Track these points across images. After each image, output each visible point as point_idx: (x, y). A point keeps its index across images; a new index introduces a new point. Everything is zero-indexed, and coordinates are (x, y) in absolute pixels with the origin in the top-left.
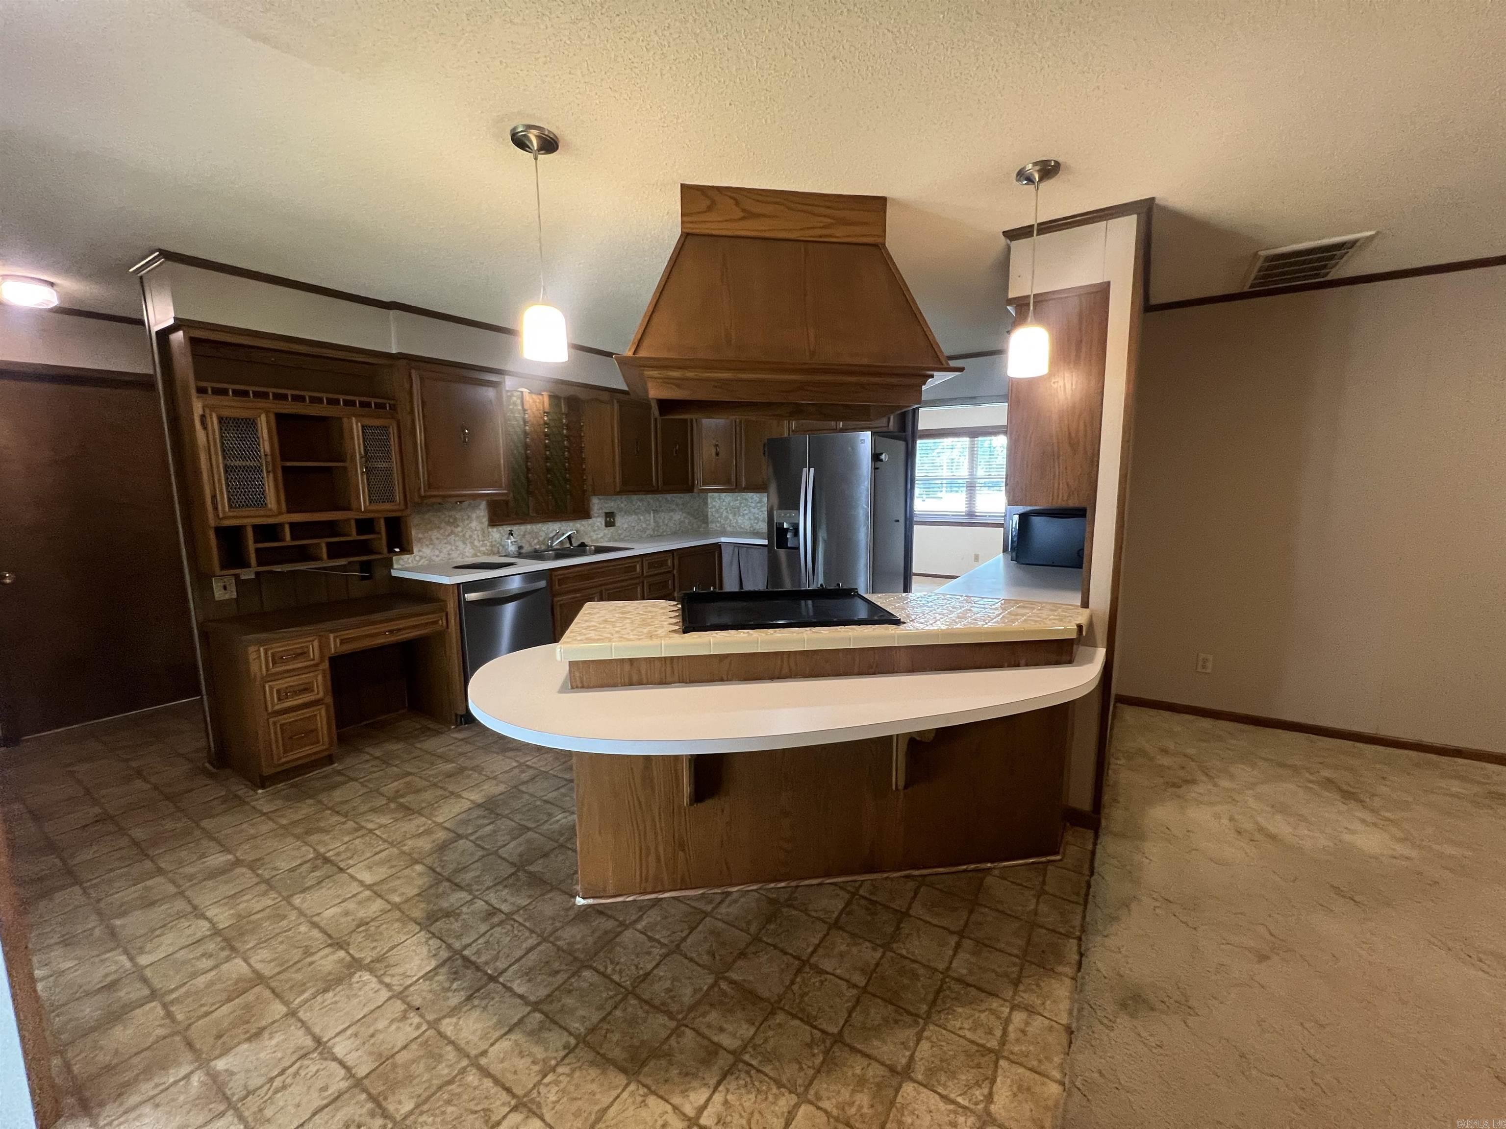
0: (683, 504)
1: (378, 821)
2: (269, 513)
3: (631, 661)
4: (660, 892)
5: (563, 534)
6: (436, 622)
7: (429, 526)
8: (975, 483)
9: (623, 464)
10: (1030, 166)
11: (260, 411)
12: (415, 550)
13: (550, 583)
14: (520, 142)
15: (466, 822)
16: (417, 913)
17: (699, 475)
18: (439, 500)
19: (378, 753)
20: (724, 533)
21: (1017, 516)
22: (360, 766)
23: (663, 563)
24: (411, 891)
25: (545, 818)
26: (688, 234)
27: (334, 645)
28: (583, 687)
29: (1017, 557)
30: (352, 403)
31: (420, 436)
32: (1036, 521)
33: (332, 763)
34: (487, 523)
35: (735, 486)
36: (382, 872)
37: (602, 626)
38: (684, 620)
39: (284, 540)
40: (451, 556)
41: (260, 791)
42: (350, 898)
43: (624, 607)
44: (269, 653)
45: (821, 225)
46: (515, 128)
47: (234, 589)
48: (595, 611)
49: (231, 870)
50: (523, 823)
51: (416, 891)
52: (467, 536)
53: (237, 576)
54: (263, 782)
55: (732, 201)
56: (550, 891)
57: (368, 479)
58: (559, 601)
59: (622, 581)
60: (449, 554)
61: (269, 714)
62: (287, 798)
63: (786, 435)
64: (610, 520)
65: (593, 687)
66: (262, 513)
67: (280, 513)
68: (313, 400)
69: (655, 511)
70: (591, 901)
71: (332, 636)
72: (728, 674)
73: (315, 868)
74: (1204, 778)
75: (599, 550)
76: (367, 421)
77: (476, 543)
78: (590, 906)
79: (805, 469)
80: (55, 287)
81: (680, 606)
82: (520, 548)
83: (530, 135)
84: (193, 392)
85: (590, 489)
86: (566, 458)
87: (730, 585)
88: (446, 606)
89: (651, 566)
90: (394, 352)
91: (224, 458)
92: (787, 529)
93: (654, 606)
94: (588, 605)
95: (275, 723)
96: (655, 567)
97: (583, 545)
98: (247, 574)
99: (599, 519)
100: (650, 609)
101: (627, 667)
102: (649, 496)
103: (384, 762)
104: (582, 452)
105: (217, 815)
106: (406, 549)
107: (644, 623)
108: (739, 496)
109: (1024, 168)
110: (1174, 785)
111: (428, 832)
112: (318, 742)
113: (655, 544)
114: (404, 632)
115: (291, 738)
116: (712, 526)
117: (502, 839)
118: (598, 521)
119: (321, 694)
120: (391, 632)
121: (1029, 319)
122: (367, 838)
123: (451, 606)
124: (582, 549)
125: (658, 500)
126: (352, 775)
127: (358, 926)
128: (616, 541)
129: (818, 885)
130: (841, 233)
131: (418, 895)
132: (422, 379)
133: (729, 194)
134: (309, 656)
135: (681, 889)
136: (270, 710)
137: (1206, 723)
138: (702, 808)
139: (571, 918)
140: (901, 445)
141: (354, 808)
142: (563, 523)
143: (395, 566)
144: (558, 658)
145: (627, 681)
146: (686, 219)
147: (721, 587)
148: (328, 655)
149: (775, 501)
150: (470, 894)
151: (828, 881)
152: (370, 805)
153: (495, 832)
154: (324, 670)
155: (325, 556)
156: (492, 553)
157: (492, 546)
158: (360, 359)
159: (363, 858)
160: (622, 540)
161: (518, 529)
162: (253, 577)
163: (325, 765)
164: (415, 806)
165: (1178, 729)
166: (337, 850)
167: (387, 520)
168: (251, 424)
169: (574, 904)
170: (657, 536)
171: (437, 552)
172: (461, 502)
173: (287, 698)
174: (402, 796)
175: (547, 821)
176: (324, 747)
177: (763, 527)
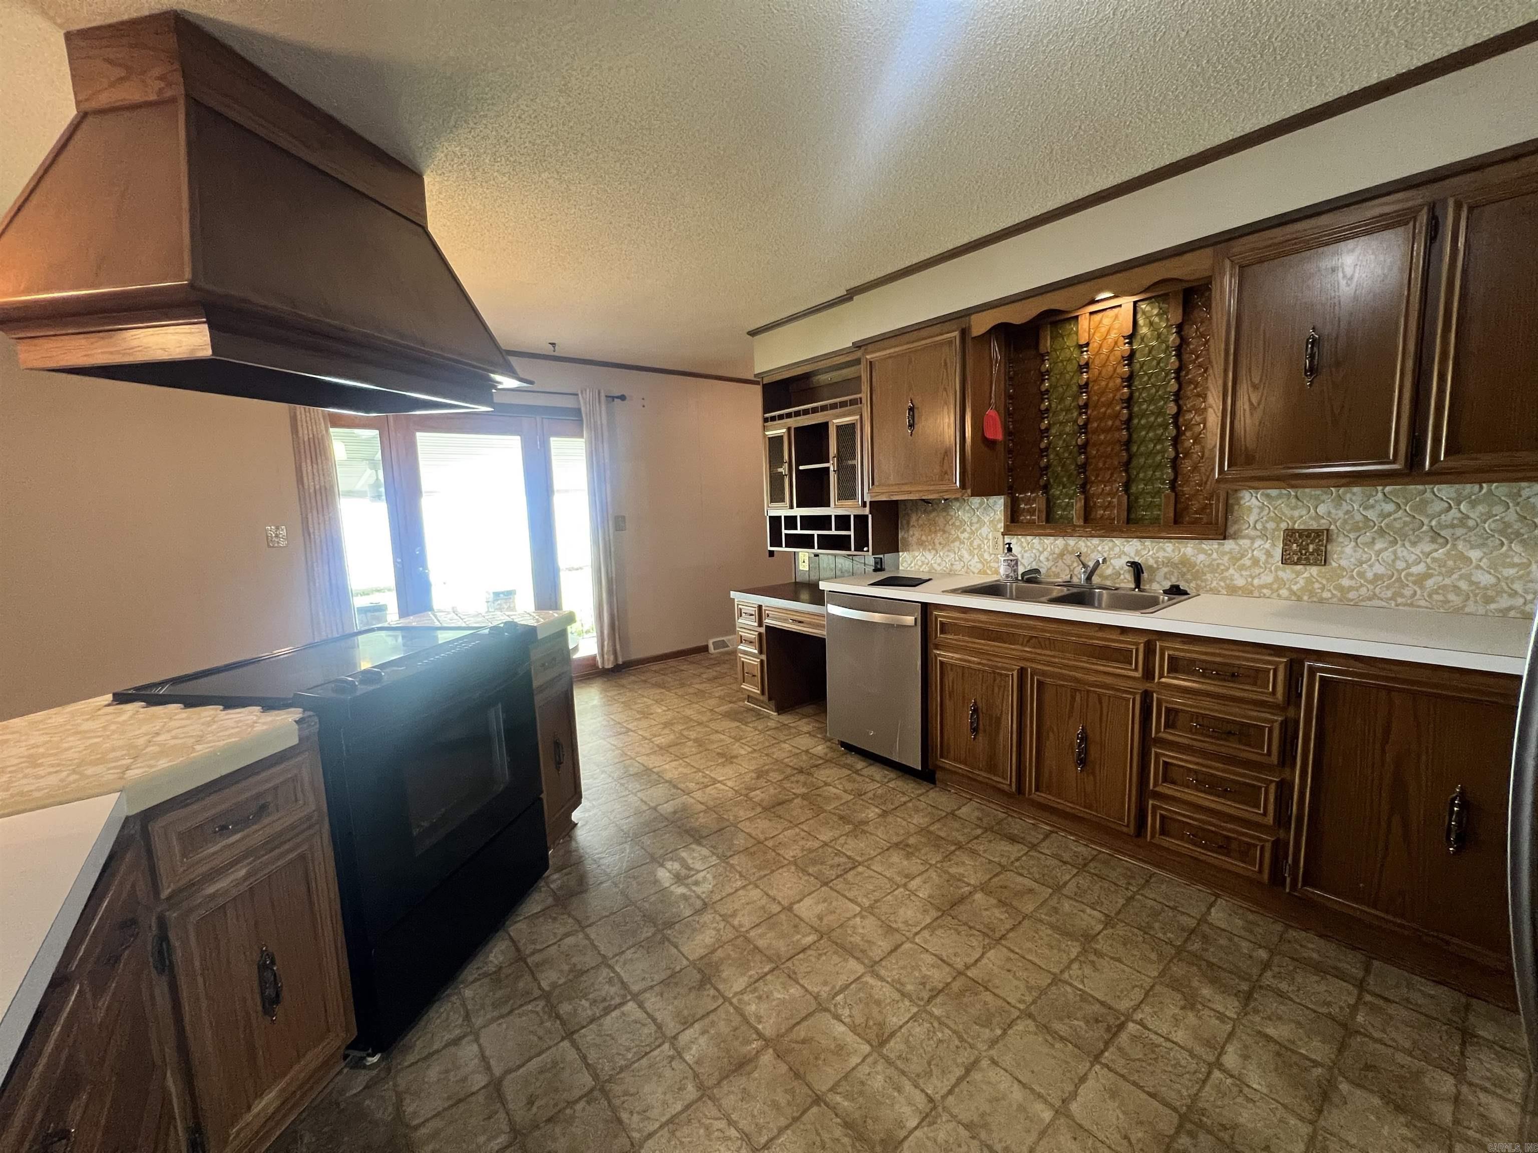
2: (787, 507)
7: (933, 529)
13: (923, 623)
23: (1239, 675)
30: (836, 406)
31: (867, 428)
34: (1002, 530)
39: (797, 529)
44: (739, 607)
57: (838, 477)
58: (940, 655)
66: (784, 507)
67: (792, 508)
68: (813, 410)
71: (764, 609)
76: (841, 421)
86: (1168, 416)
89: (1178, 666)
90: (851, 344)
91: (770, 466)
99: (1261, 544)
106: (871, 550)
120: (794, 621)
134: (755, 619)
148: (764, 623)
154: (761, 633)
155: (816, 546)
161: (1050, 544)
167: (856, 518)
168: (782, 439)
176: (759, 692)
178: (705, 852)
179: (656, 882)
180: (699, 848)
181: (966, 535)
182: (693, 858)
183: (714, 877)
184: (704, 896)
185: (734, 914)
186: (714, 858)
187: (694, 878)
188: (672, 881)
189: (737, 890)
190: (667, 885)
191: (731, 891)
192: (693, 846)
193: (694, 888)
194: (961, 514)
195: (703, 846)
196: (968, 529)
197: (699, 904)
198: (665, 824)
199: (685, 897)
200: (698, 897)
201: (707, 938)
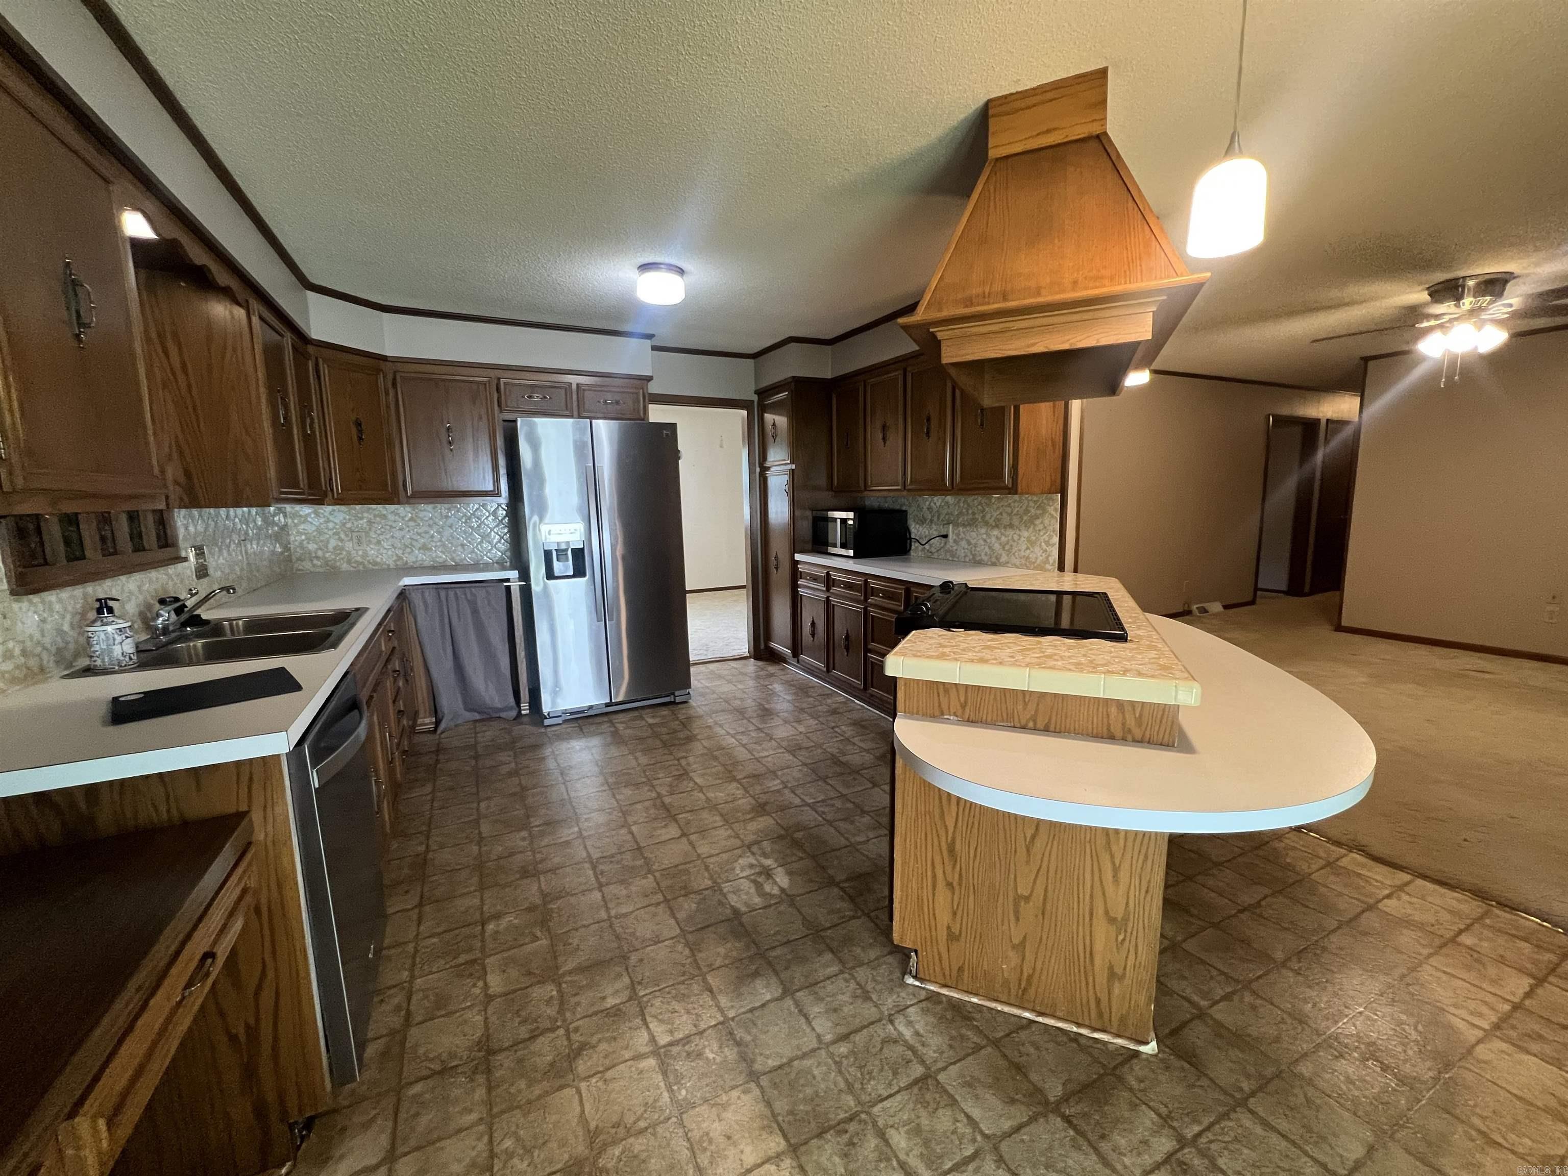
35: (392, 494)
50: (901, 1083)
64: (201, 563)
99: (188, 563)
117: (942, 1122)
118: (188, 567)
139: (1187, 1066)
142: (142, 575)
153: (914, 1132)
169: (1157, 1056)
178: (733, 900)
179: (790, 873)
180: (738, 905)
182: (747, 893)
183: (734, 869)
184: (749, 854)
185: (729, 837)
186: (725, 890)
187: (753, 872)
188: (774, 871)
189: (718, 854)
190: (779, 869)
191: (724, 855)
192: (744, 909)
193: (754, 862)
195: (732, 907)
197: (755, 849)
198: (774, 954)
199: (766, 856)
200: (753, 854)
201: (753, 826)
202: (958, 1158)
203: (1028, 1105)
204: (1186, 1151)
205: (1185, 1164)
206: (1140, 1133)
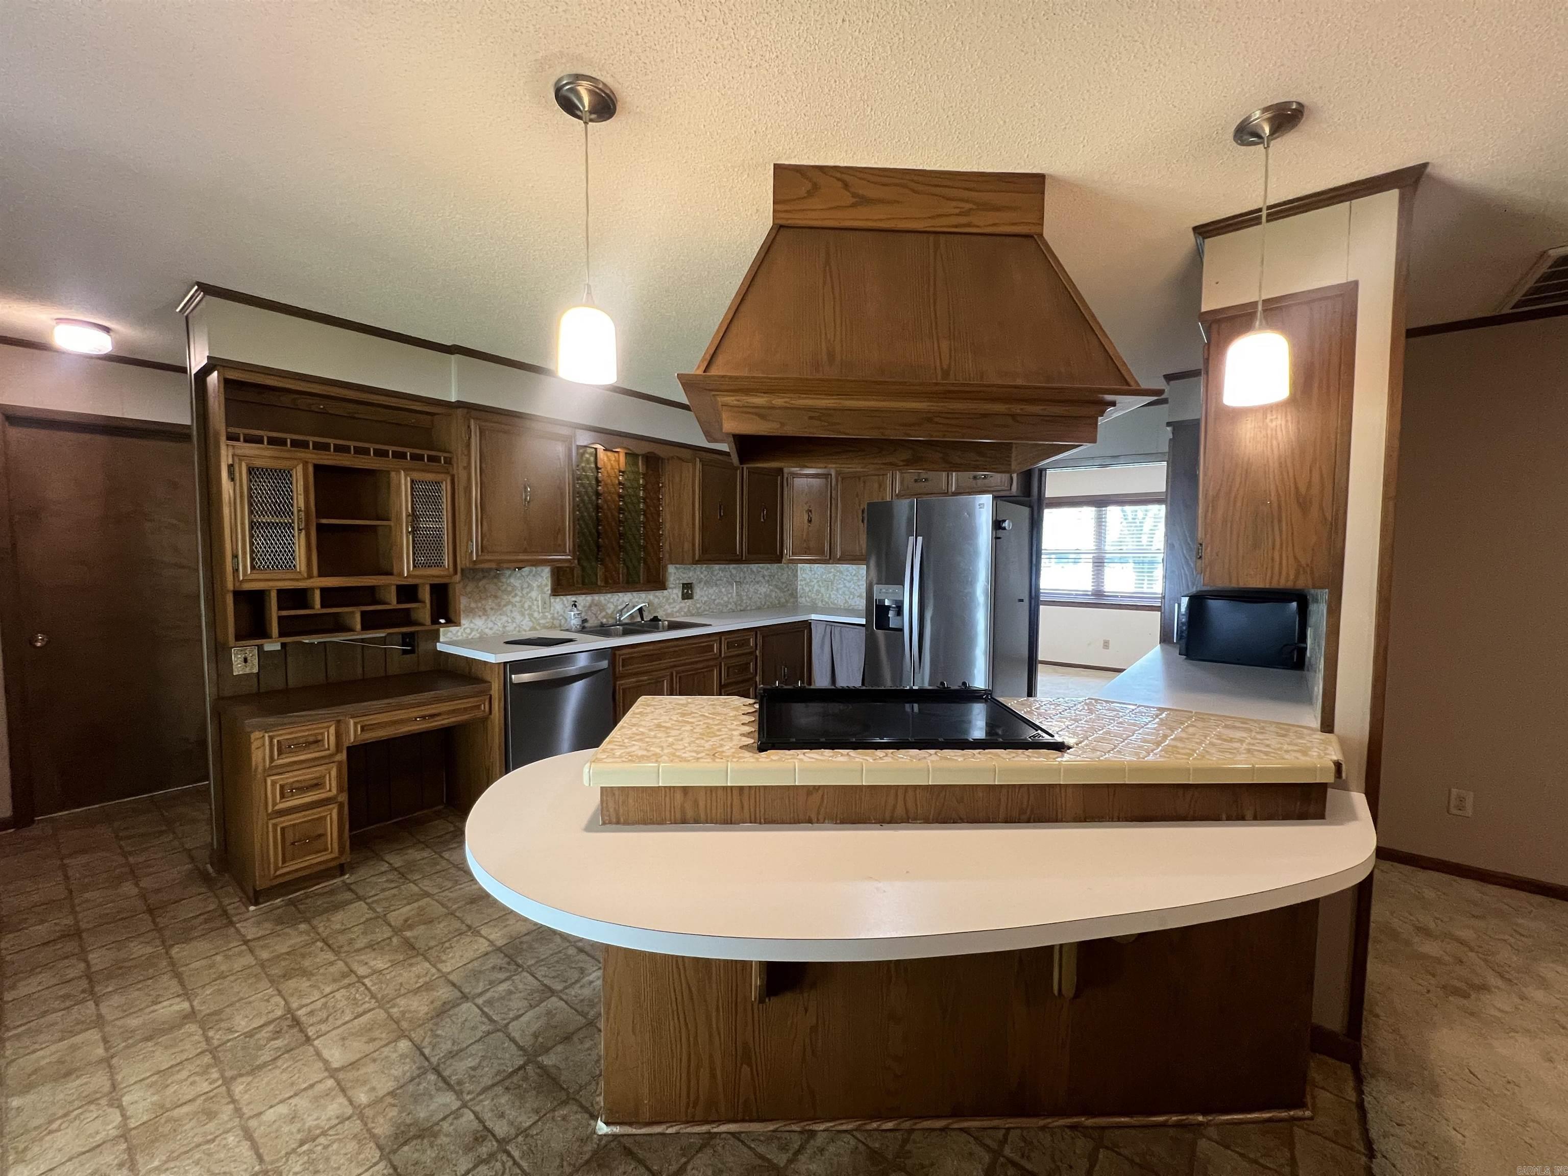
0: (770, 576)
1: (372, 963)
2: (299, 577)
3: (685, 790)
4: (713, 1122)
5: (634, 607)
6: (478, 707)
7: (483, 595)
8: (1103, 558)
9: (703, 528)
10: (1258, 114)
11: (295, 462)
12: (463, 622)
13: (613, 664)
14: (568, 105)
15: (476, 975)
16: (382, 1128)
17: (788, 543)
18: (494, 566)
19: (397, 860)
20: (814, 609)
21: (1187, 599)
22: (374, 879)
23: (744, 643)
24: (384, 1085)
25: (575, 975)
26: (781, 226)
27: (353, 733)
28: (618, 823)
29: (1187, 649)
30: (402, 456)
31: (475, 493)
32: (1215, 605)
33: (342, 874)
34: (549, 592)
35: (828, 557)
36: (358, 1047)
37: (652, 734)
38: (760, 730)
39: (313, 608)
40: (507, 629)
41: (252, 908)
42: (305, 1089)
43: (686, 705)
44: (275, 741)
45: (957, 211)
46: (560, 80)
47: (256, 662)
48: (649, 709)
49: (180, 1026)
50: (546, 981)
51: (391, 1085)
52: (526, 606)
53: (260, 648)
54: (256, 898)
55: (840, 184)
56: (564, 1103)
57: (414, 540)
58: (622, 685)
59: (697, 662)
60: (504, 627)
61: (268, 815)
62: (279, 921)
63: (888, 499)
64: (687, 591)
65: (633, 823)
66: (292, 576)
67: (310, 576)
68: (358, 451)
69: (739, 583)
70: (616, 1130)
71: (352, 722)
72: (818, 813)
73: (277, 1034)
74: (1500, 983)
75: (674, 626)
76: (417, 476)
77: (536, 615)
78: (615, 1136)
79: (911, 538)
80: (111, 334)
81: (757, 706)
82: (585, 621)
83: (579, 88)
84: (223, 438)
85: (667, 556)
86: (640, 522)
87: (821, 681)
88: (490, 689)
89: (730, 645)
90: (453, 400)
91: (251, 512)
92: (888, 608)
93: (724, 705)
94: (642, 699)
95: (275, 826)
96: (735, 647)
97: (656, 619)
98: (272, 646)
99: (675, 591)
100: (719, 709)
101: (679, 796)
102: (732, 566)
103: (403, 875)
104: (659, 516)
105: (196, 938)
106: (452, 621)
107: (709, 733)
108: (832, 568)
109: (1250, 117)
110: (1456, 992)
111: (428, 987)
112: (326, 850)
113: (740, 620)
114: (439, 718)
115: (293, 844)
116: (802, 600)
117: (517, 1003)
118: (674, 592)
119: (334, 791)
120: (423, 717)
121: (1258, 323)
122: (353, 990)
123: (496, 688)
124: (654, 624)
125: (742, 570)
126: (361, 892)
127: (302, 1143)
128: (693, 615)
129: (943, 1129)
130: (983, 222)
131: (392, 1094)
132: (482, 432)
133: (838, 175)
134: (323, 745)
135: (743, 1121)
136: (270, 811)
137: (1469, 888)
138: (775, 1003)
139: (586, 1157)
140: (1026, 511)
141: (351, 942)
142: (635, 594)
143: (441, 640)
144: (586, 783)
145: (678, 816)
146: (779, 207)
147: (810, 683)
148: (346, 744)
149: (873, 573)
150: (458, 1099)
151: (956, 1126)
152: (369, 937)
153: (510, 992)
154: (340, 763)
155: (359, 627)
156: (553, 627)
157: (553, 618)
158: (418, 408)
159: (339, 1022)
160: (699, 615)
161: (584, 600)
162: (279, 648)
163: (334, 877)
164: (421, 945)
165: (1429, 894)
166: (312, 1007)
167: (433, 586)
168: (284, 475)
169: (594, 1132)
170: (741, 611)
171: (490, 625)
172: (520, 569)
173: (292, 796)
174: (411, 927)
175: (577, 981)
176: (333, 856)
177: (862, 604)
181: (518, 599)
194: (515, 580)
196: (520, 594)
202: (491, 1013)
203: (533, 1045)
204: (494, 1143)
205: (483, 1141)
206: (512, 1114)
